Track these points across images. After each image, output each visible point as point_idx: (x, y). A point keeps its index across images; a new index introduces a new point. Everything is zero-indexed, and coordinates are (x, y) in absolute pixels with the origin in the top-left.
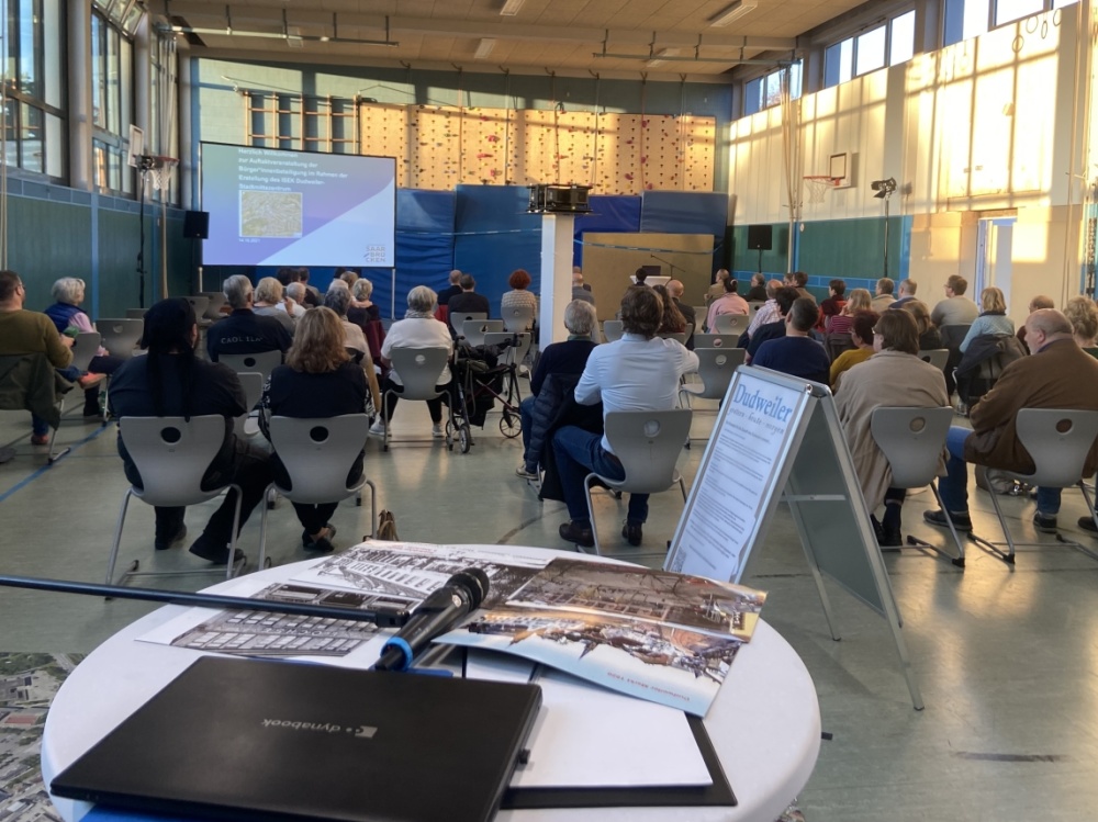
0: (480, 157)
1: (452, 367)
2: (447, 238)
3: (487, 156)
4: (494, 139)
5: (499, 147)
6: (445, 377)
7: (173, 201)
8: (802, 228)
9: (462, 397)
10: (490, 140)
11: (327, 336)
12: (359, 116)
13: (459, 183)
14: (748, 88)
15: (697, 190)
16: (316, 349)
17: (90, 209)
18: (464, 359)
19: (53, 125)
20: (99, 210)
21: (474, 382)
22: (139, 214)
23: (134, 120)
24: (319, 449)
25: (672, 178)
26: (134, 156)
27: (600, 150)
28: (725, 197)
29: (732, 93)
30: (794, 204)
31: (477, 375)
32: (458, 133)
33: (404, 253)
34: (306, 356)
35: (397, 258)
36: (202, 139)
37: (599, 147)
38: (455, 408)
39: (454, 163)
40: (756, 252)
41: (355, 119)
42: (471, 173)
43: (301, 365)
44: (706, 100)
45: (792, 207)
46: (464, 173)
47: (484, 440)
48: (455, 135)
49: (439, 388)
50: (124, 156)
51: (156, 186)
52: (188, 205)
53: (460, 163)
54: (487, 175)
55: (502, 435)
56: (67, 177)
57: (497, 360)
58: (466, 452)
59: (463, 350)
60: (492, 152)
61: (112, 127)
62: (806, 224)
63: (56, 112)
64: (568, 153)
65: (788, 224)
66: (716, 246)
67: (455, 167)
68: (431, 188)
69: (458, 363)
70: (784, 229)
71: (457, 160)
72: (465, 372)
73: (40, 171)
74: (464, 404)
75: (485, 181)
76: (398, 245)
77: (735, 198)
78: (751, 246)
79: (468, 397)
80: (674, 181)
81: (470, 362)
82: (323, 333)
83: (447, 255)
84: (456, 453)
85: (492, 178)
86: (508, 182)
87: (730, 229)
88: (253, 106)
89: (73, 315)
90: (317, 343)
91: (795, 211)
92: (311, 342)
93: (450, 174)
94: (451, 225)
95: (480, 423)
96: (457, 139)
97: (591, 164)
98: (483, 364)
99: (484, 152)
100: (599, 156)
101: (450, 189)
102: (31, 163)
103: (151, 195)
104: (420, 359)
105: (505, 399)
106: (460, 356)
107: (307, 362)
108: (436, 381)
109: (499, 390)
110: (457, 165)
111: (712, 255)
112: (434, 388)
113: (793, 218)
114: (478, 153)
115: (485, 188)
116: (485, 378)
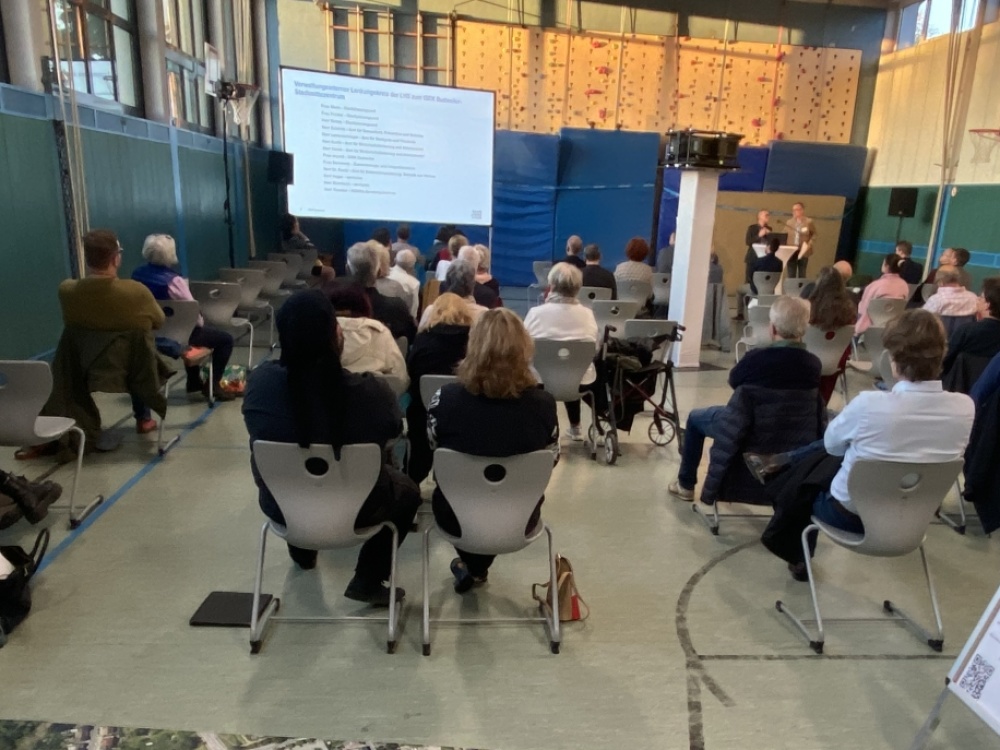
0: (589, 94)
1: (599, 363)
2: (548, 193)
3: (597, 92)
4: (606, 71)
5: (610, 81)
6: (590, 376)
7: (253, 138)
8: (954, 192)
9: (609, 399)
10: (601, 72)
11: (512, 349)
12: (453, 38)
13: (563, 126)
14: (905, 14)
15: (832, 141)
16: (499, 365)
17: (169, 145)
18: (614, 354)
19: (121, 39)
20: (179, 147)
21: (625, 383)
22: (222, 153)
23: (208, 36)
24: (494, 491)
25: (806, 126)
26: (211, 82)
27: (726, 89)
28: (863, 151)
29: (885, 20)
30: (949, 163)
31: (628, 374)
32: (564, 63)
33: (501, 209)
34: (484, 374)
35: (496, 216)
36: (283, 63)
37: (725, 85)
38: (600, 410)
39: (559, 100)
40: (896, 220)
41: (449, 42)
42: (577, 113)
43: (477, 385)
44: (853, 28)
45: (945, 166)
46: (570, 113)
47: (629, 448)
48: (561, 65)
49: (583, 388)
50: (199, 82)
51: (236, 120)
52: (269, 141)
53: (566, 101)
54: (595, 117)
55: (649, 441)
56: (142, 108)
57: (651, 356)
58: (612, 463)
59: (614, 344)
60: (602, 89)
61: (185, 46)
62: (960, 188)
63: (123, 24)
64: (689, 92)
65: (936, 189)
66: (847, 210)
67: (559, 106)
68: (532, 131)
69: (608, 358)
70: (931, 194)
71: (562, 97)
72: (614, 370)
73: (112, 98)
74: (612, 408)
75: (593, 124)
76: (498, 200)
77: (875, 153)
78: (892, 212)
79: (616, 398)
80: (807, 129)
81: (622, 358)
82: (507, 346)
83: (547, 212)
84: (600, 462)
85: (601, 121)
86: (619, 126)
87: (864, 191)
88: (335, 23)
89: (171, 280)
90: (500, 358)
91: (947, 171)
92: (492, 354)
93: (554, 114)
94: (554, 177)
95: (627, 426)
96: (564, 69)
97: (714, 105)
98: (635, 361)
99: (593, 88)
100: (724, 95)
101: (554, 133)
102: (101, 88)
103: (231, 131)
104: (563, 353)
105: (658, 402)
106: (610, 350)
107: (486, 383)
108: (581, 380)
109: (651, 391)
110: (561, 104)
111: (841, 221)
112: (577, 389)
113: (944, 180)
114: (587, 89)
115: (593, 134)
116: (636, 377)
